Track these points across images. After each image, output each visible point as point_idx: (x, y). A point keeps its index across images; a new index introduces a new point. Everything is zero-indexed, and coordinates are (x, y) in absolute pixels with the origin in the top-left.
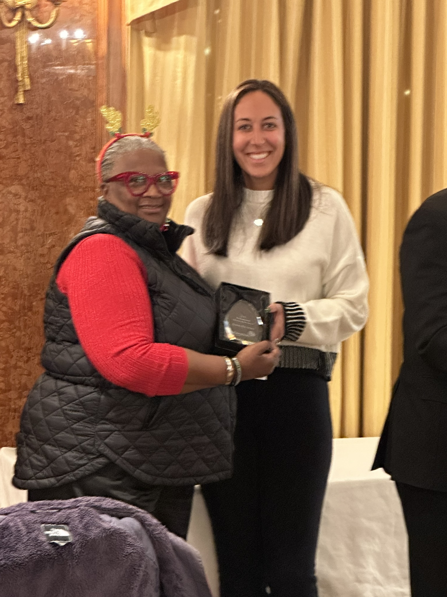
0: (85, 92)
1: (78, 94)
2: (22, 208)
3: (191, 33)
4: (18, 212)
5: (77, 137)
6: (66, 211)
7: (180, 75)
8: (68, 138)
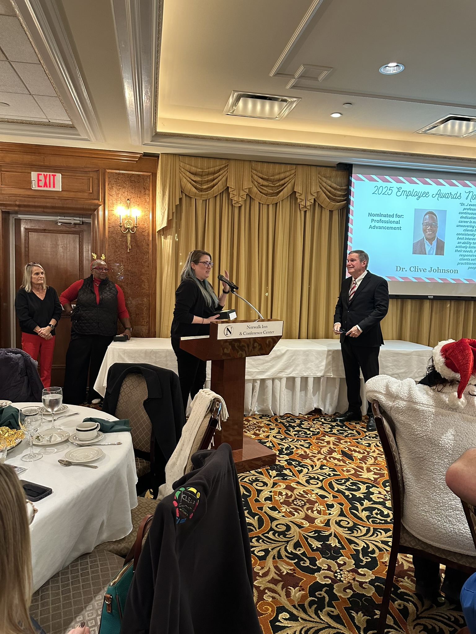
0: (146, 250)
1: (144, 250)
2: (129, 278)
3: (171, 235)
4: (128, 279)
5: (144, 261)
6: (141, 279)
7: (169, 245)
8: (142, 261)
